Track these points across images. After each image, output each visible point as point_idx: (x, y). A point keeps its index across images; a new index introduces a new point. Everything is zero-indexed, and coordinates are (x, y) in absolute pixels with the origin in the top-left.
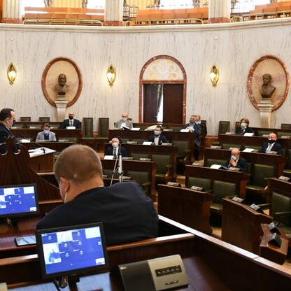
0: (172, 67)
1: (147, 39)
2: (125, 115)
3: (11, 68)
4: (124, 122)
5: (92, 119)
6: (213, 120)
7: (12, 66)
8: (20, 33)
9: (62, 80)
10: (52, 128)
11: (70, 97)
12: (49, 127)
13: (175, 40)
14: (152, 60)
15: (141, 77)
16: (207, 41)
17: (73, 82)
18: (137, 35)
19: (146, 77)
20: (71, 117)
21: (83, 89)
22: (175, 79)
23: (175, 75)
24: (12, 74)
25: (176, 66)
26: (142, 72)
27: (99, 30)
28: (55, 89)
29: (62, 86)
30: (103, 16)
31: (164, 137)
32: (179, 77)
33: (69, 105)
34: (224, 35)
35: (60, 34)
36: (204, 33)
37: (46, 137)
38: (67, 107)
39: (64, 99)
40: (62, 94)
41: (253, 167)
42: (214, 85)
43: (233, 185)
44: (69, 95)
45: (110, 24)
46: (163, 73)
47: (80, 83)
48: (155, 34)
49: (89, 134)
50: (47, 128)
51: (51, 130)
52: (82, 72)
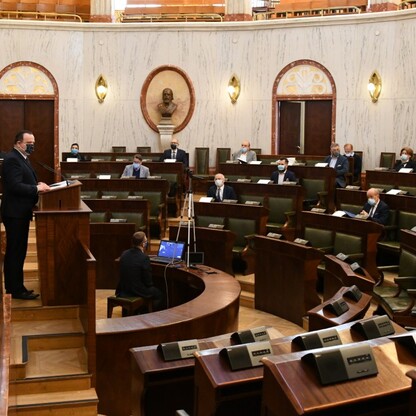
0: (317, 76)
1: (282, 37)
2: (246, 143)
3: (101, 81)
4: (243, 153)
5: (208, 149)
6: (373, 152)
7: (101, 79)
8: (111, 35)
9: (167, 97)
10: (144, 160)
11: (178, 120)
12: (141, 159)
13: (320, 38)
14: (289, 67)
15: (274, 91)
16: (364, 39)
17: (183, 100)
18: (268, 33)
19: (282, 91)
20: (174, 147)
21: (197, 108)
22: (321, 93)
23: (320, 88)
24: (101, 89)
25: (322, 74)
26: (276, 85)
27: (218, 27)
28: (159, 109)
29: (167, 104)
30: (223, 8)
31: (292, 173)
32: (327, 90)
33: (177, 131)
34: (389, 29)
35: (165, 35)
36: (361, 27)
37: (136, 172)
38: (174, 133)
39: (170, 122)
40: (166, 115)
41: (398, 215)
42: (375, 101)
43: (358, 238)
44: (177, 117)
45: (232, 18)
46: (304, 84)
47: (192, 100)
48: (293, 30)
49: (203, 170)
50: (137, 160)
51: (143, 164)
52: (195, 86)
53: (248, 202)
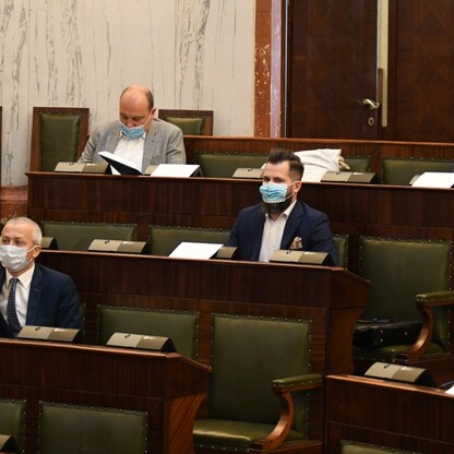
53: (118, 339)
